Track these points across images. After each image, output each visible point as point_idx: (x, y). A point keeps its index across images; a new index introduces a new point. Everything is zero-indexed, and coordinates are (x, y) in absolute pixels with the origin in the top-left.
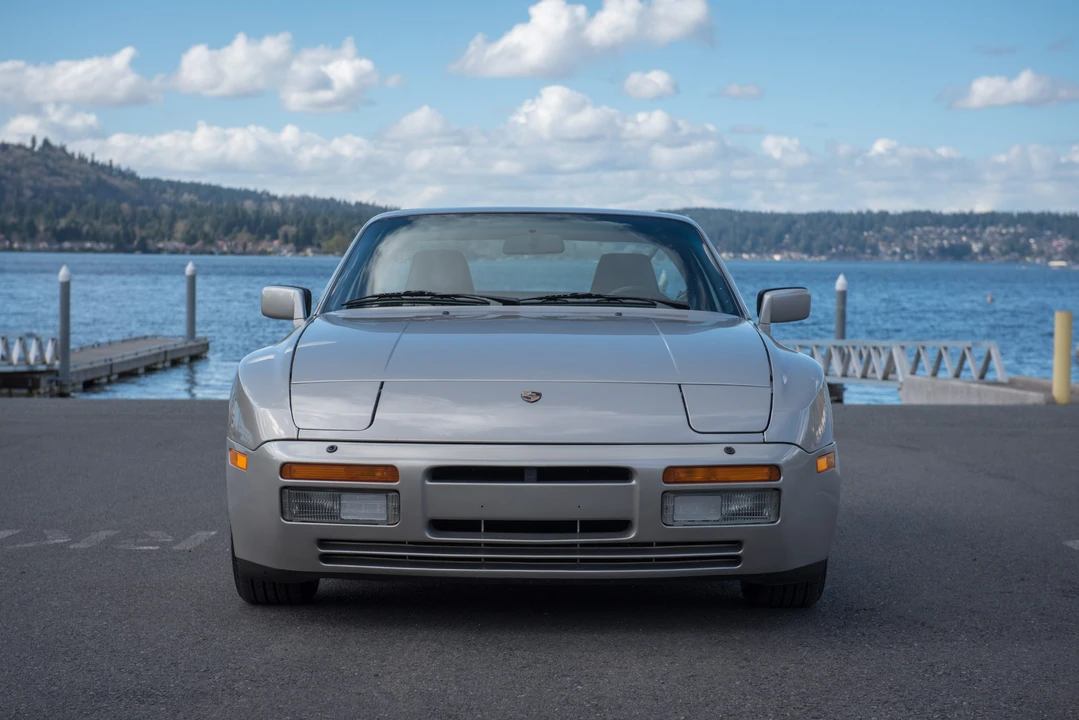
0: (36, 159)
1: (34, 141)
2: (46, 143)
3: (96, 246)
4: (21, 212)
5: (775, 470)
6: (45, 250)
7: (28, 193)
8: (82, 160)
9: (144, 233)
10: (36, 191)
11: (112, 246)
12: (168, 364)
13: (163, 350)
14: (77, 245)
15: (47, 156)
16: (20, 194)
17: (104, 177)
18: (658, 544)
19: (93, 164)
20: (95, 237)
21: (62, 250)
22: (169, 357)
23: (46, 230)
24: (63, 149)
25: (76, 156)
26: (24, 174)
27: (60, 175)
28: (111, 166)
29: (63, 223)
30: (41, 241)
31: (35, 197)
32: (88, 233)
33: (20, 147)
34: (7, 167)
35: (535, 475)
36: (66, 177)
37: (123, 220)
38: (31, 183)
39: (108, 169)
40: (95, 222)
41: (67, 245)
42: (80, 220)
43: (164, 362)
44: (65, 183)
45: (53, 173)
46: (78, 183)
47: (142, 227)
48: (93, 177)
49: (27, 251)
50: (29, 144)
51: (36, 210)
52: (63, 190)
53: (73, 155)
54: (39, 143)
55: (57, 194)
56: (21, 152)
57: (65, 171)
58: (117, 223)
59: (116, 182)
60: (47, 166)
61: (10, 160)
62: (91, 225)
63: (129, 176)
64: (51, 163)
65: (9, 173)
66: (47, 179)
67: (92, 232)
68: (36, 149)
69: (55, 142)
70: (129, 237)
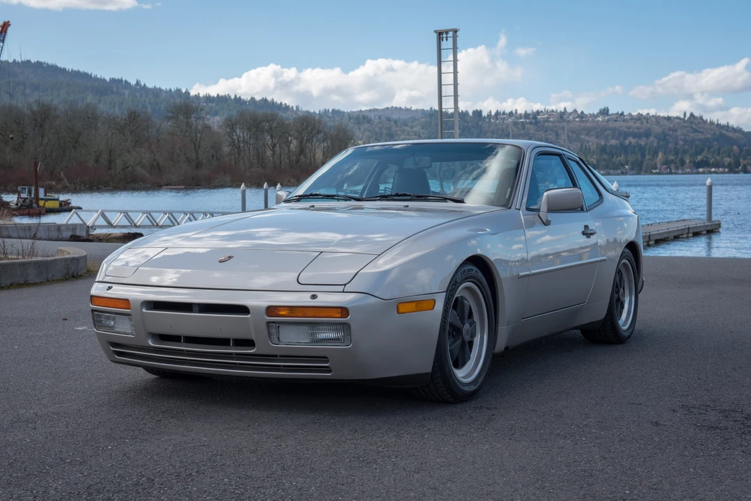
0: (686, 124)
1: (685, 114)
2: (692, 115)
3: (717, 170)
4: (677, 153)
5: (344, 311)
6: (689, 173)
7: (681, 143)
8: (712, 123)
9: (745, 162)
10: (685, 141)
11: (726, 170)
12: (690, 235)
13: (687, 227)
14: (707, 169)
15: (692, 122)
16: (676, 144)
17: (724, 132)
18: (281, 356)
19: (718, 124)
20: (717, 166)
21: (698, 173)
22: (691, 231)
23: (690, 162)
24: (701, 118)
25: (709, 121)
26: (679, 132)
27: (699, 132)
28: (728, 126)
29: (699, 158)
30: (687, 168)
31: (685, 144)
32: (713, 163)
33: (678, 118)
34: (670, 129)
35: (197, 309)
36: (702, 133)
37: (734, 155)
38: (683, 137)
39: (727, 127)
40: (717, 157)
41: (701, 170)
42: (709, 156)
43: (688, 233)
44: (701, 136)
45: (696, 131)
46: (709, 136)
47: (745, 159)
48: (717, 132)
49: (679, 174)
50: (682, 117)
51: (685, 152)
52: (700, 140)
53: (707, 120)
54: (688, 115)
55: (697, 142)
56: (678, 121)
57: (701, 130)
58: (730, 158)
59: (731, 134)
60: (692, 128)
61: (671, 126)
62: (715, 158)
63: (738, 130)
64: (694, 126)
65: (671, 133)
66: (692, 135)
67: (715, 163)
68: (686, 119)
69: (697, 114)
70: (737, 164)
